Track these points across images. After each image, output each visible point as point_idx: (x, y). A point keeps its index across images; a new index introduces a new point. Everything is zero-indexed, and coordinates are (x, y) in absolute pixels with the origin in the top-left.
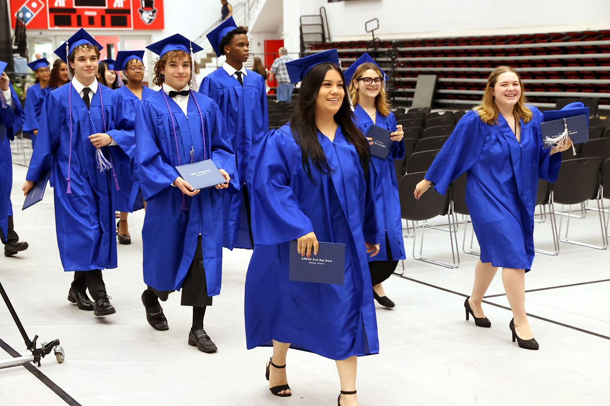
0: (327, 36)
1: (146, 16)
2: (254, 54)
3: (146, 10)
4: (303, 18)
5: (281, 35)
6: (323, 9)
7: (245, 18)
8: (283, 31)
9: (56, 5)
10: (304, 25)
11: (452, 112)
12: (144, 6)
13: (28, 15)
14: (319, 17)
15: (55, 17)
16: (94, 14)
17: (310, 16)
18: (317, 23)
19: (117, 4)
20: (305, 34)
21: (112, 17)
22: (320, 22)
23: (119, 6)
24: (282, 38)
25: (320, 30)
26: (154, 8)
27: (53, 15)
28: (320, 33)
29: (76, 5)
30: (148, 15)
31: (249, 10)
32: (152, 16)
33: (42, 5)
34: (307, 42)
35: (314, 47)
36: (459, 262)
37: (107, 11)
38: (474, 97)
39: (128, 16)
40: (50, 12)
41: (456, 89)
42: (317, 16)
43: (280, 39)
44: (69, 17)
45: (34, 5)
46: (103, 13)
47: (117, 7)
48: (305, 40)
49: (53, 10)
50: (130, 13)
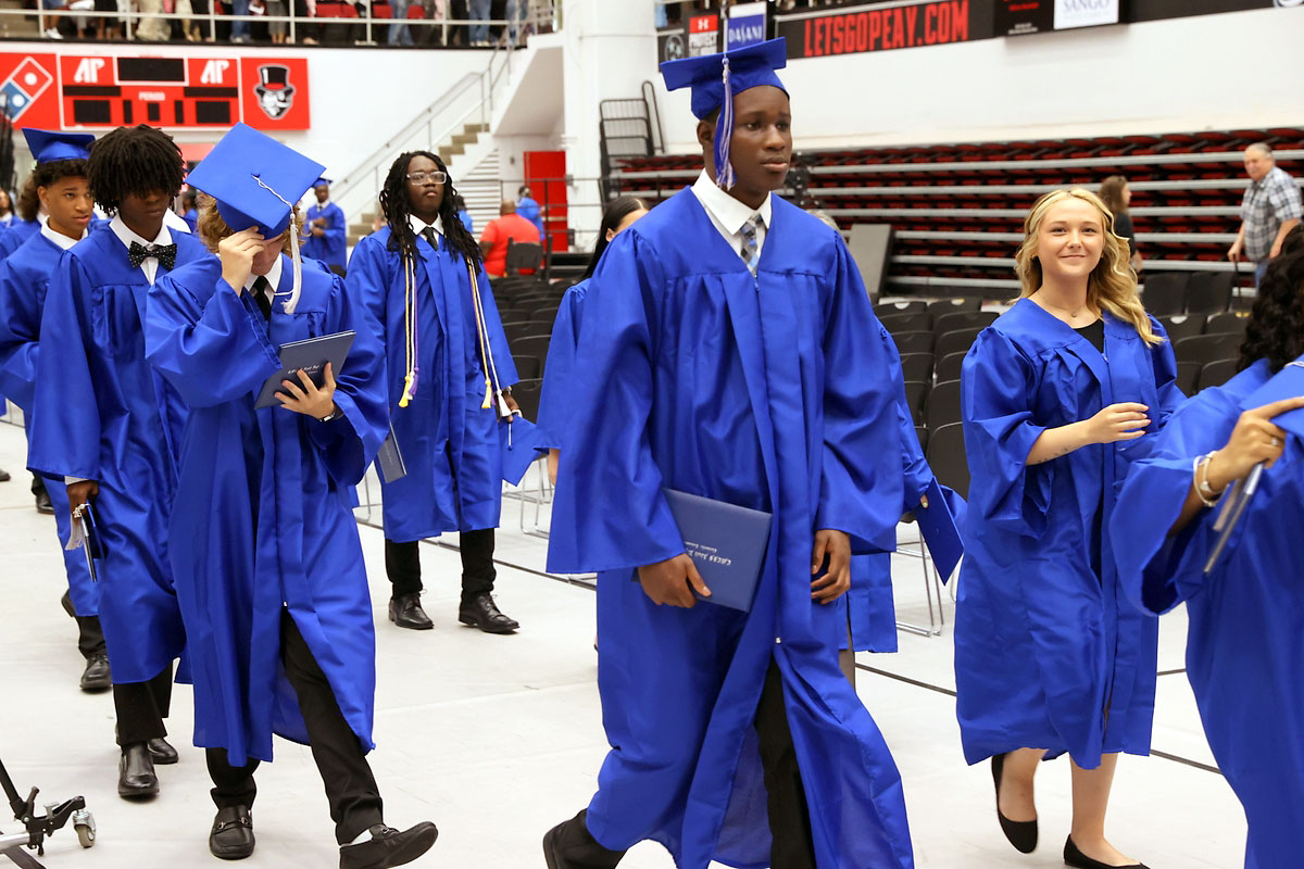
0: (657, 143)
1: (271, 102)
2: (502, 182)
3: (270, 89)
4: (607, 104)
5: (560, 141)
6: (648, 87)
7: (483, 104)
8: (563, 132)
9: (78, 78)
10: (607, 120)
11: (925, 303)
12: (266, 81)
13: (18, 101)
14: (641, 103)
15: (77, 105)
16: (159, 97)
17: (621, 100)
18: (636, 115)
19: (209, 77)
20: (610, 138)
21: (198, 103)
22: (642, 114)
23: (213, 81)
24: (563, 146)
25: (641, 130)
26: (289, 85)
27: (71, 99)
28: (643, 137)
29: (121, 79)
30: (274, 98)
31: (492, 88)
32: (284, 101)
33: (47, 79)
34: (613, 156)
35: (630, 166)
36: (942, 623)
37: (188, 91)
38: (971, 271)
40: (65, 93)
41: (932, 254)
42: (637, 100)
43: (558, 149)
44: (107, 104)
45: (31, 79)
46: (180, 97)
47: (209, 83)
48: (610, 151)
49: (70, 90)
50: (236, 95)
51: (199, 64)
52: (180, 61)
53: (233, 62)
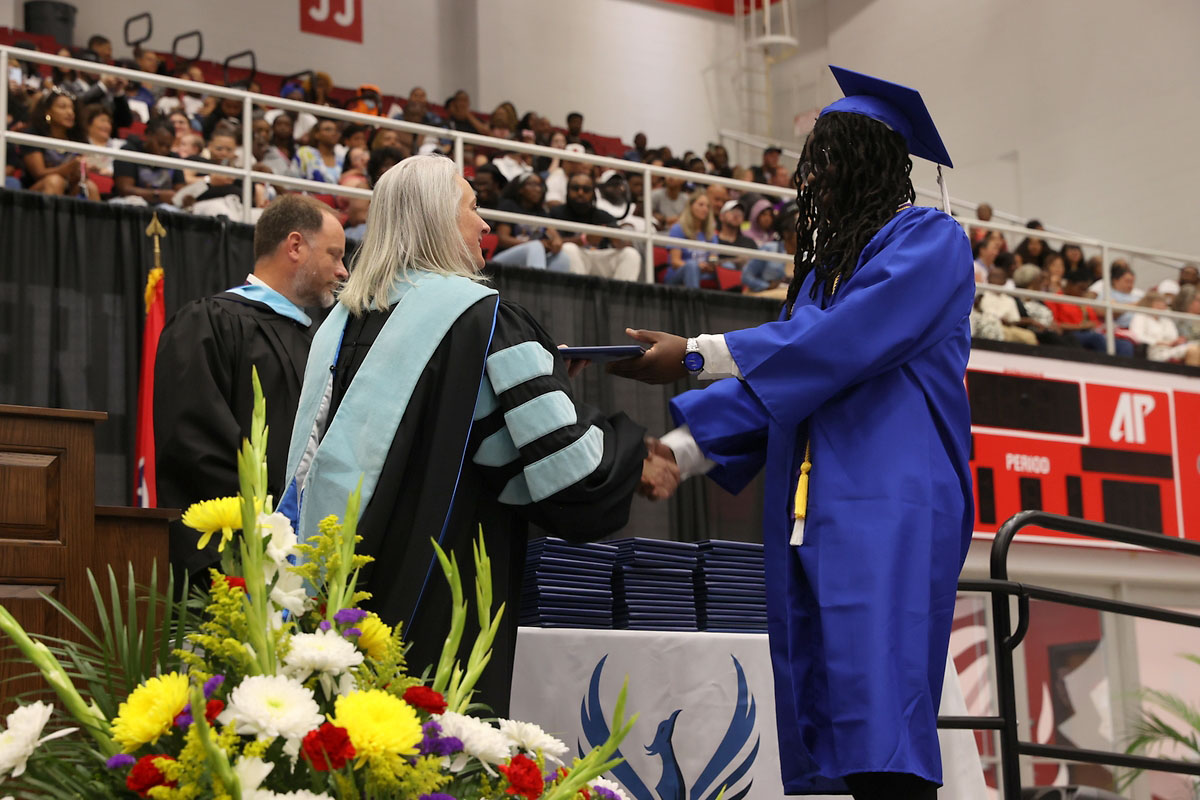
16: (1040, 466)
19: (1122, 428)
21: (1106, 485)
23: (1130, 439)
37: (1087, 457)
39: (1162, 483)
46: (1076, 469)
47: (1123, 438)
50: (1170, 476)
51: (1106, 398)
52: (1075, 387)
53: (1160, 398)
